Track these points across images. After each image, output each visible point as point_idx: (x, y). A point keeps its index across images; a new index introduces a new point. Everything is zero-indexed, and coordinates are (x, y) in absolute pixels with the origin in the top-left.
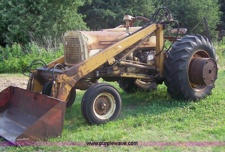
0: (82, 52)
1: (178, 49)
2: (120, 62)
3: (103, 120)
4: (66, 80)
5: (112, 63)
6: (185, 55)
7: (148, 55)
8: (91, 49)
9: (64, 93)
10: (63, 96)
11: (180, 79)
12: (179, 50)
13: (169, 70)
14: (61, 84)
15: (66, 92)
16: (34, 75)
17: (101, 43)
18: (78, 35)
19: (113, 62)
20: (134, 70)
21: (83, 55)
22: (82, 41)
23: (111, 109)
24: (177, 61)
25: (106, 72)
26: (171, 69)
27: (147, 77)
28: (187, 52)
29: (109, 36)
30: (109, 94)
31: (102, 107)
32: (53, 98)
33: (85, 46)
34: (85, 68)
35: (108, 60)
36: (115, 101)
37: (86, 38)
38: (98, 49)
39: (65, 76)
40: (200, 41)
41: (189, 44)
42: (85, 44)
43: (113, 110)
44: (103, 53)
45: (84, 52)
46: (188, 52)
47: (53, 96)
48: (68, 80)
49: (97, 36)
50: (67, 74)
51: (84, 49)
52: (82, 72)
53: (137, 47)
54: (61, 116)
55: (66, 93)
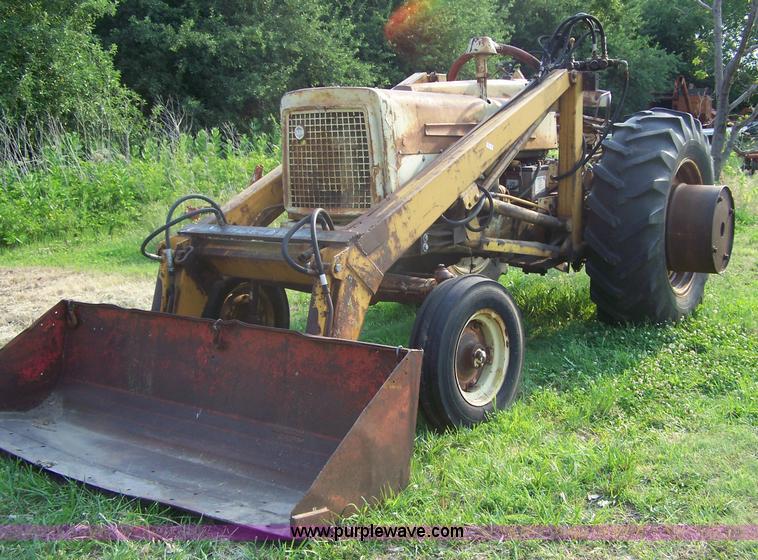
0: (378, 166)
1: (636, 155)
2: (491, 202)
3: (481, 409)
4: (357, 270)
5: (474, 204)
6: (661, 177)
7: (536, 175)
8: (403, 155)
9: (350, 318)
10: (350, 330)
11: (650, 256)
12: (640, 159)
13: (614, 225)
14: (343, 286)
15: (356, 314)
16: (183, 254)
17: (427, 133)
18: (359, 100)
19: (476, 199)
20: (499, 226)
21: (379, 175)
22: (380, 123)
23: (494, 367)
24: (637, 197)
25: (451, 237)
26: (619, 220)
27: (544, 250)
28: (664, 165)
29: (446, 107)
30: (494, 315)
31: (476, 360)
32: (320, 337)
33: (390, 144)
34: (405, 224)
35: (463, 194)
36: (506, 339)
37: (391, 112)
38: (419, 153)
39: (355, 253)
40: (689, 131)
41: (667, 139)
42: (388, 134)
43: (499, 370)
44: (450, 167)
45: (385, 163)
46: (669, 165)
47: (320, 331)
48: (363, 269)
49: (417, 107)
50: (359, 249)
51: (386, 153)
52: (397, 240)
53: (519, 147)
54: (407, 407)
55: (358, 320)
